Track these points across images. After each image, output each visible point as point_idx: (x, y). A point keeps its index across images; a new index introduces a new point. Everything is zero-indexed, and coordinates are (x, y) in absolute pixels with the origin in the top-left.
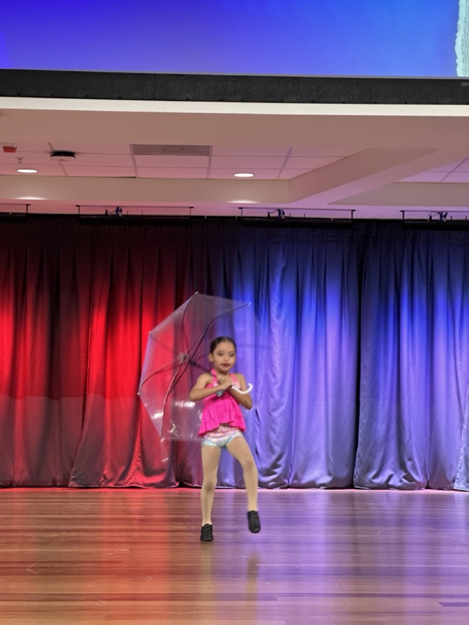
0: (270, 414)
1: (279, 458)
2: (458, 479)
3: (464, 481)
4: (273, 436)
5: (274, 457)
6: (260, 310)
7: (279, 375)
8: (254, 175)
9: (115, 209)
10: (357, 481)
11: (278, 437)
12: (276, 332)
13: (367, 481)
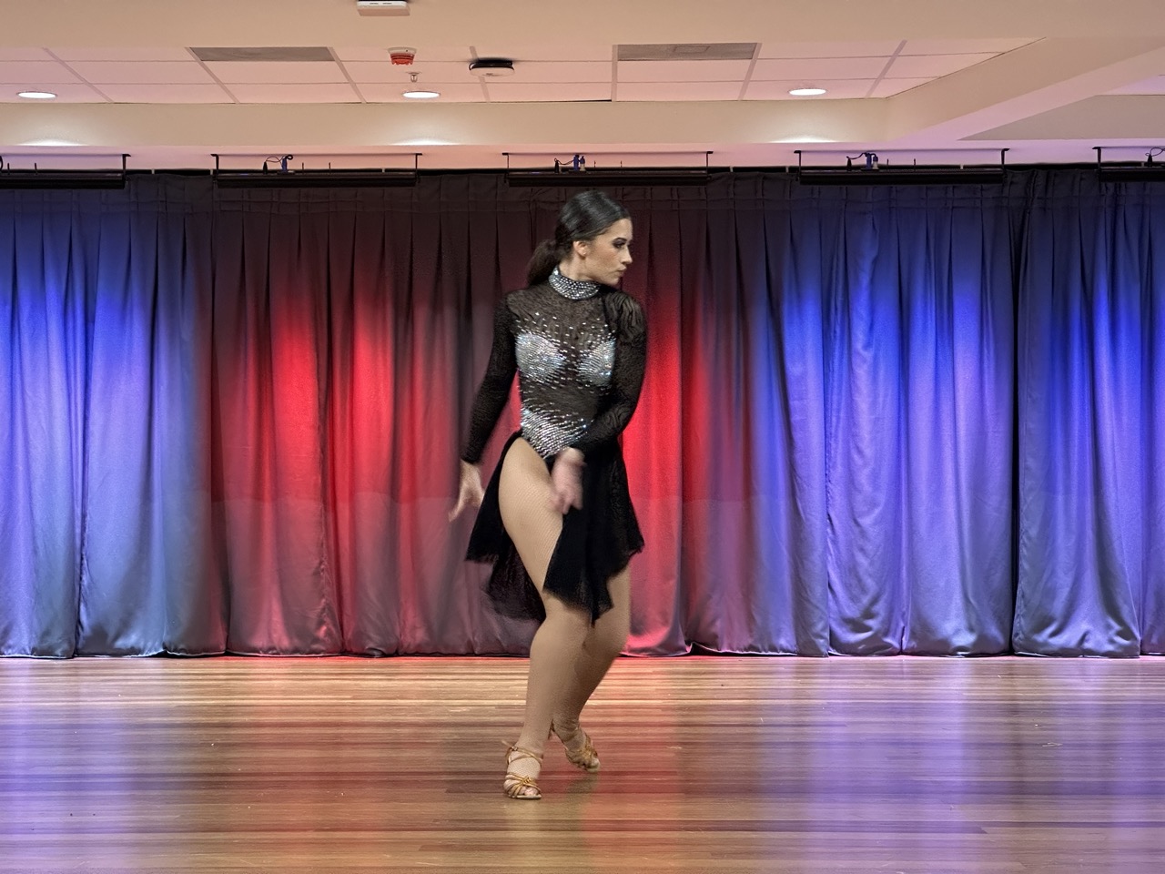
0: (856, 521)
1: (875, 601)
4: (861, 559)
5: (866, 600)
6: (832, 334)
7: (868, 452)
8: (827, 91)
9: (572, 158)
10: (1021, 643)
12: (862, 372)
13: (1040, 642)
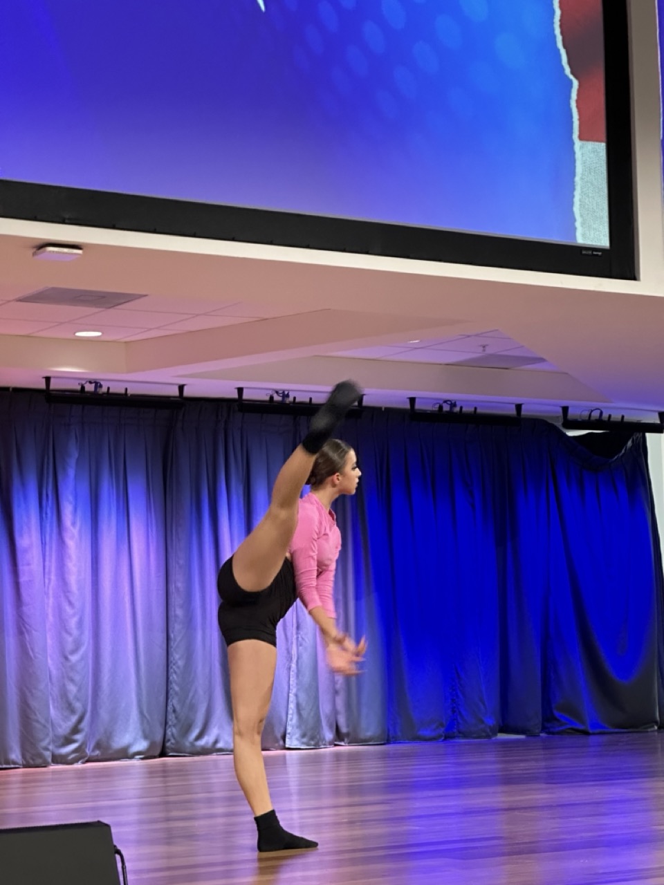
0: (66, 658)
1: (80, 720)
2: (289, 734)
3: (297, 735)
4: (72, 689)
5: (74, 719)
6: (44, 515)
7: (77, 604)
8: (103, 333)
10: (173, 746)
11: (79, 690)
12: (71, 544)
13: (187, 744)
